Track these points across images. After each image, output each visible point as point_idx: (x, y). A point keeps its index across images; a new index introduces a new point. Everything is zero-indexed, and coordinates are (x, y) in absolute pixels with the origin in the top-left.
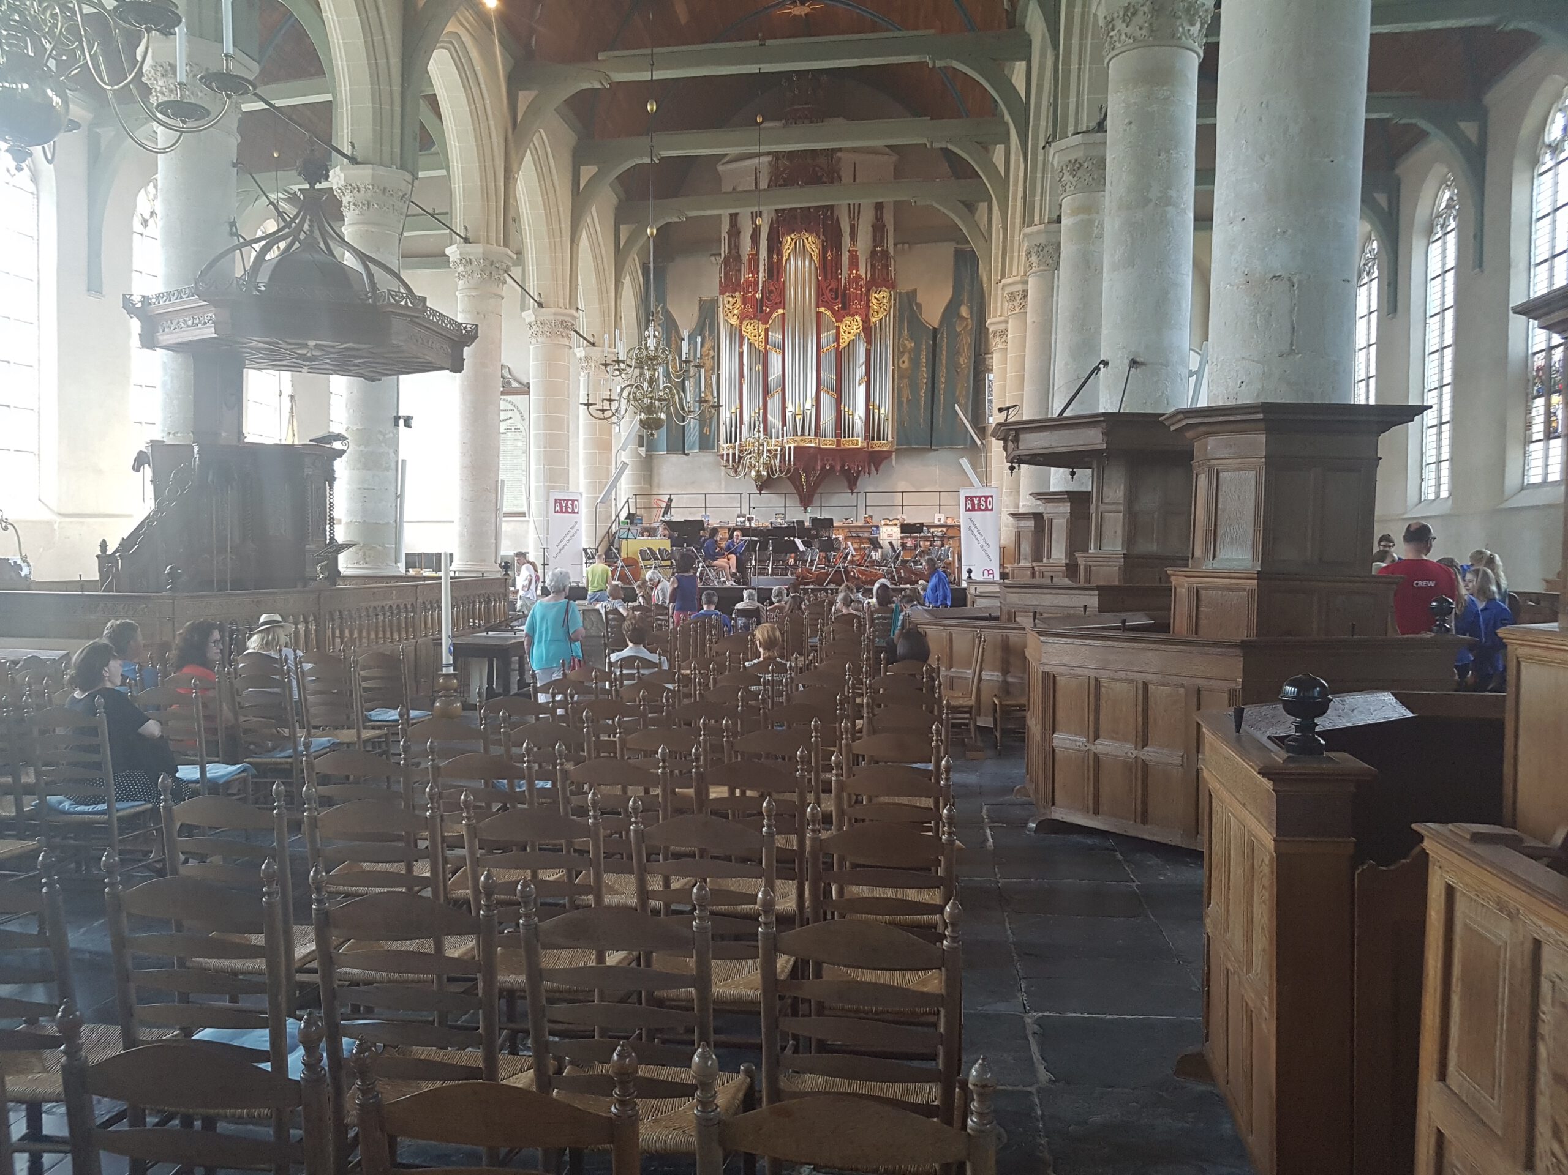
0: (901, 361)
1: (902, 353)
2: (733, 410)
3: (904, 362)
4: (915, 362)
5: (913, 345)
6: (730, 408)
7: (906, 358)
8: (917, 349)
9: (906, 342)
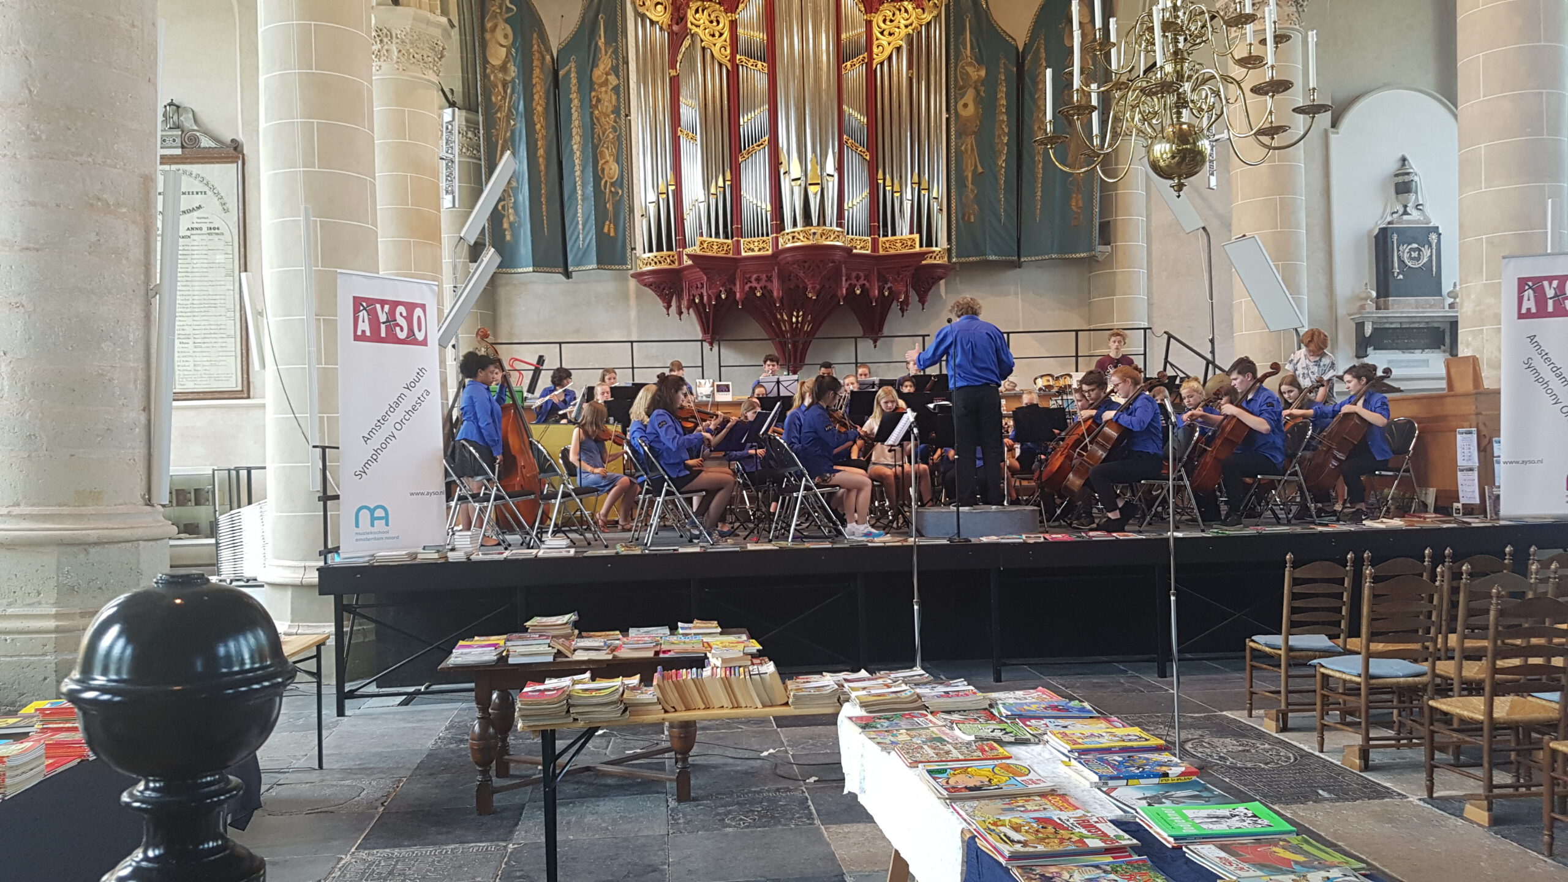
0: (960, 104)
1: (962, 90)
2: (662, 188)
3: (965, 105)
4: (986, 104)
5: (983, 73)
6: (655, 185)
7: (969, 96)
8: (990, 83)
9: (970, 69)
